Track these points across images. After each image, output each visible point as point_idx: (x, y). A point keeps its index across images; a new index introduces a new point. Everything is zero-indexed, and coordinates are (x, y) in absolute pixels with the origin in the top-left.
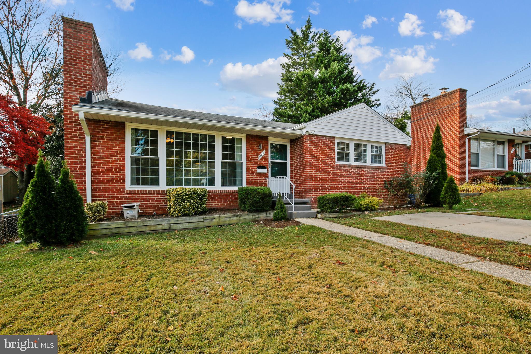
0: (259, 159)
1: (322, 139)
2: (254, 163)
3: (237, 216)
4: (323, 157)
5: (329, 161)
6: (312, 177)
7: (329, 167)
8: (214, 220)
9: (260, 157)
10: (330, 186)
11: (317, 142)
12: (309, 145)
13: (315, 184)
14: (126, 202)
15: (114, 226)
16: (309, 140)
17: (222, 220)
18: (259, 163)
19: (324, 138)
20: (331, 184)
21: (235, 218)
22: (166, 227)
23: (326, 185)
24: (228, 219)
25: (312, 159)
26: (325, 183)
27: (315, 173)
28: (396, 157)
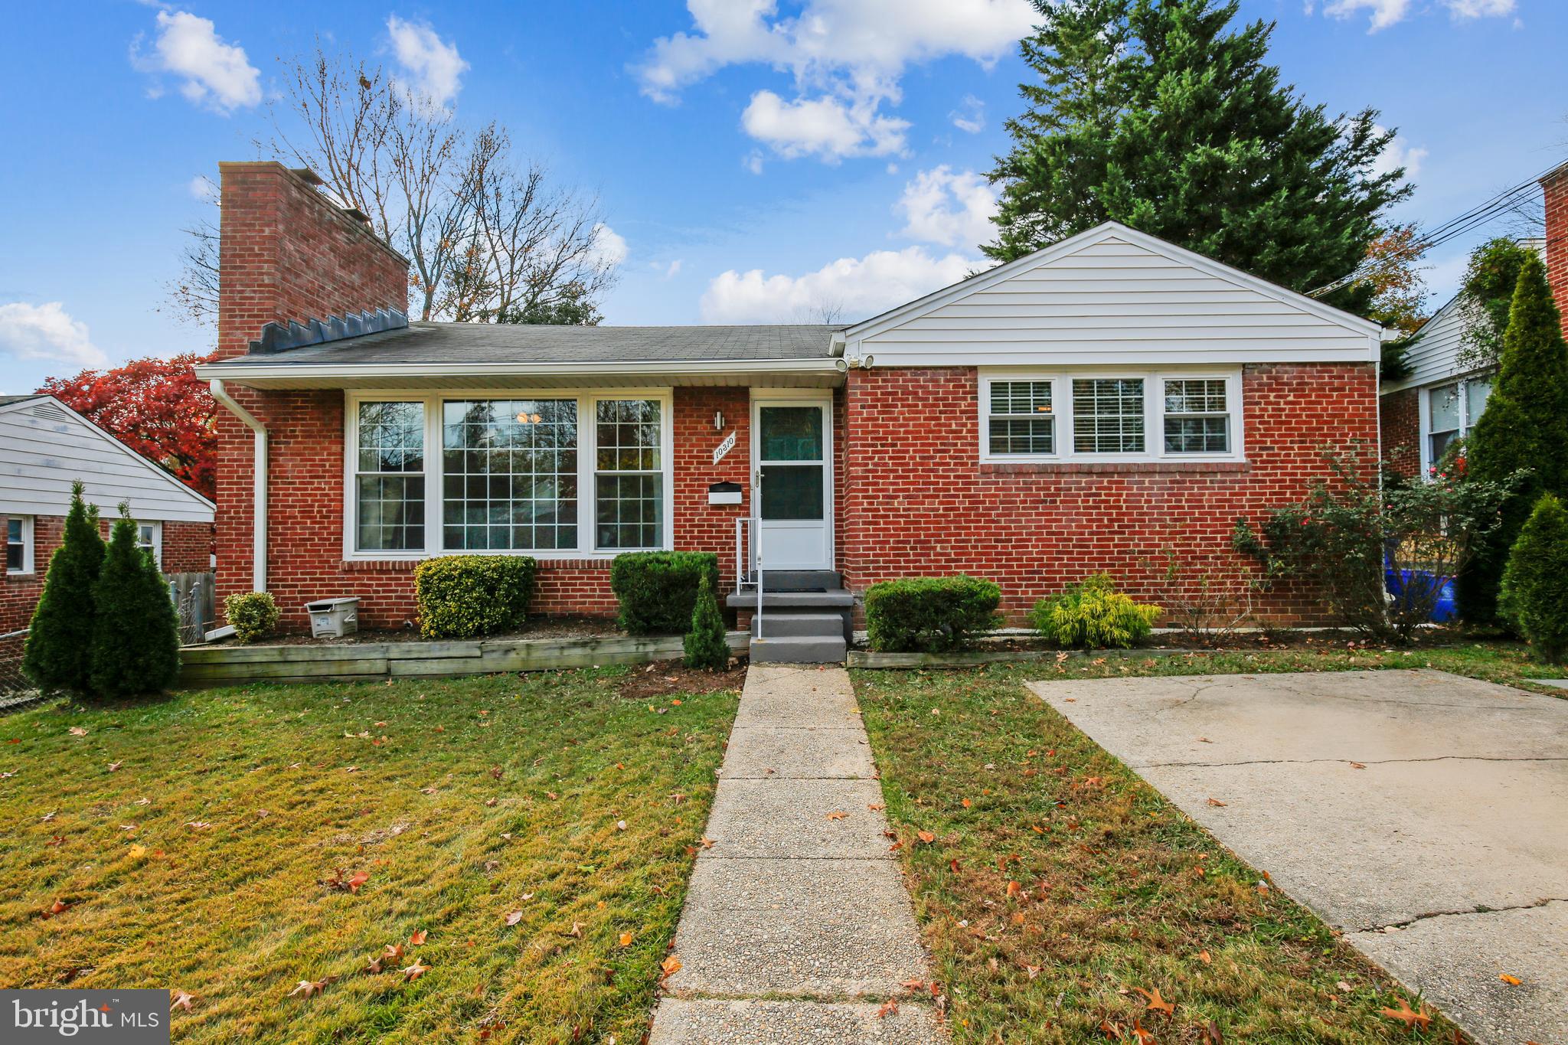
0: (716, 461)
1: (918, 381)
2: (699, 474)
3: (584, 645)
4: (922, 445)
5: (951, 457)
6: (874, 516)
7: (948, 477)
8: (513, 655)
9: (718, 455)
10: (953, 548)
11: (896, 393)
12: (863, 407)
13: (888, 542)
15: (257, 659)
16: (861, 388)
17: (536, 654)
18: (717, 474)
19: (925, 374)
20: (956, 541)
21: (578, 651)
22: (380, 667)
23: (937, 542)
24: (557, 653)
25: (874, 452)
26: (933, 535)
27: (887, 503)
28: (1304, 418)
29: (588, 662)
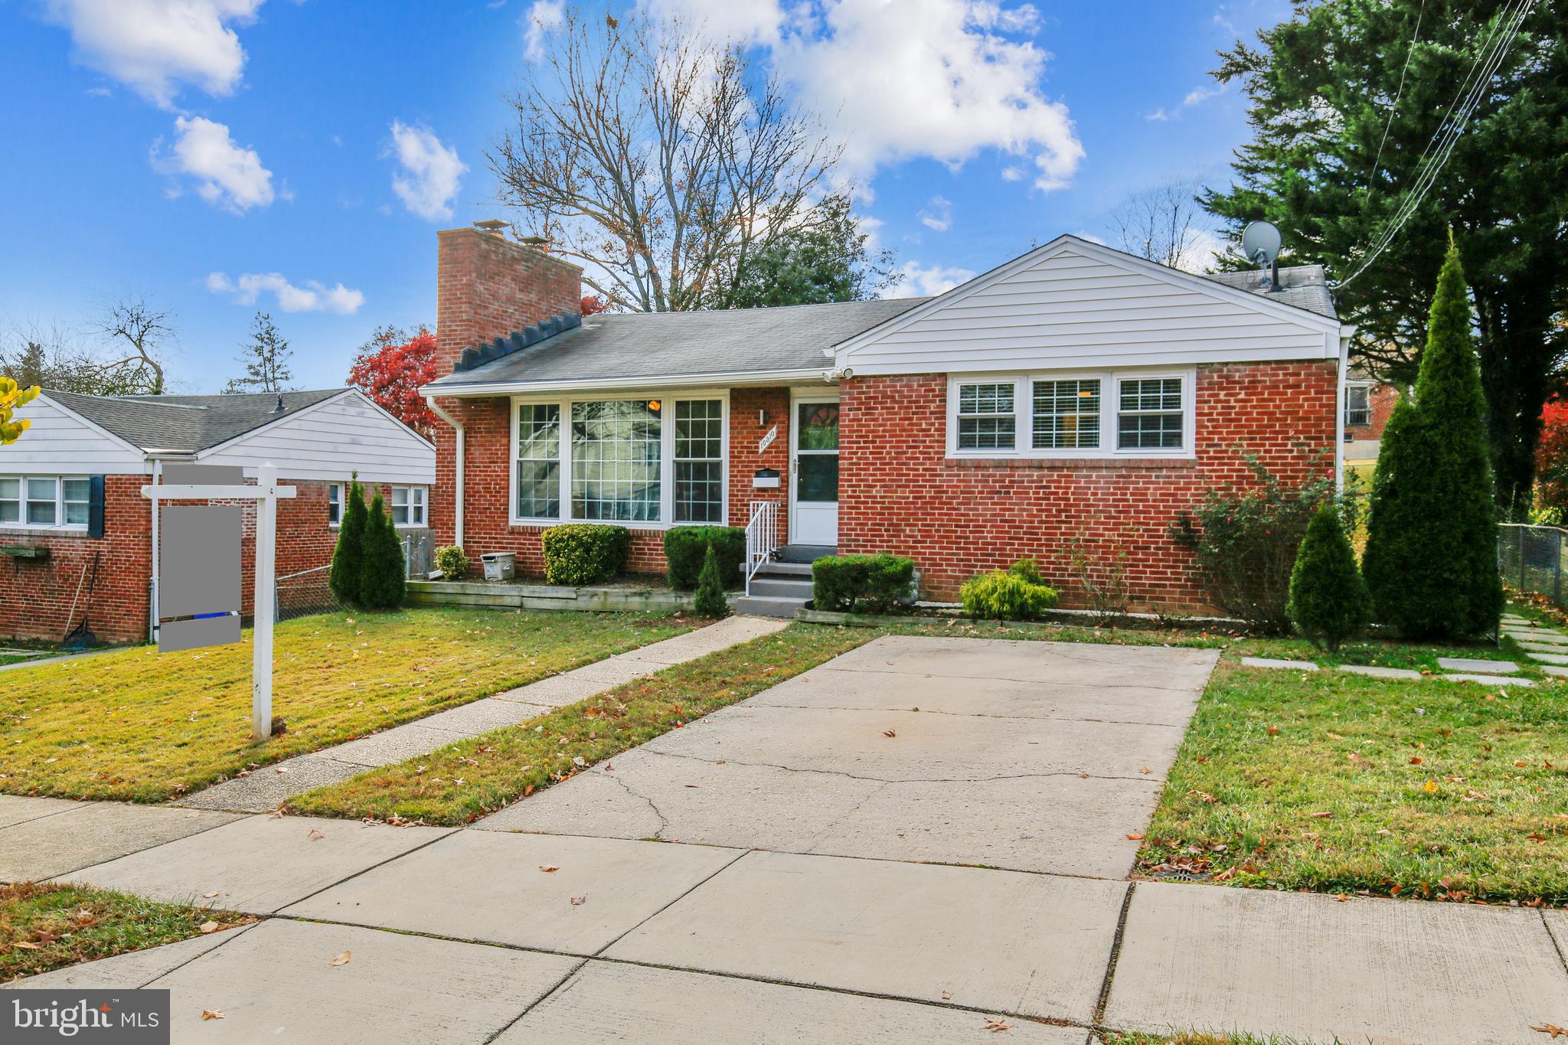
0: (761, 450)
1: (895, 386)
2: (749, 462)
3: (641, 594)
4: (897, 442)
5: (920, 453)
6: (856, 502)
7: (917, 470)
8: (596, 599)
9: (763, 445)
10: (919, 531)
11: (877, 398)
12: (850, 410)
13: (867, 524)
14: (506, 548)
15: (449, 591)
16: (849, 393)
17: (611, 600)
18: (763, 462)
19: (902, 380)
20: (923, 525)
21: (637, 599)
22: (517, 601)
23: (906, 525)
24: (623, 599)
25: (858, 448)
26: (903, 520)
27: (867, 492)
28: (1255, 415)
29: (643, 607)
